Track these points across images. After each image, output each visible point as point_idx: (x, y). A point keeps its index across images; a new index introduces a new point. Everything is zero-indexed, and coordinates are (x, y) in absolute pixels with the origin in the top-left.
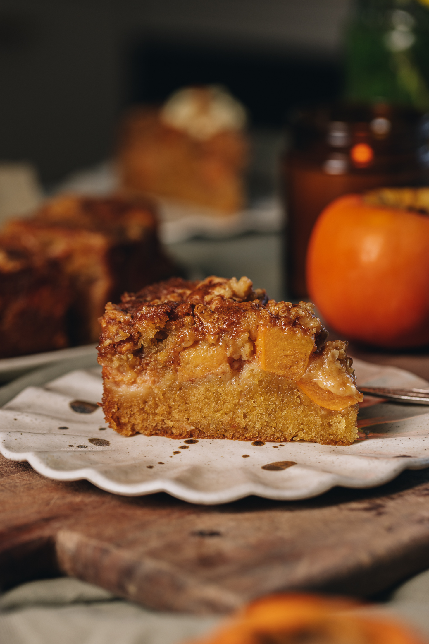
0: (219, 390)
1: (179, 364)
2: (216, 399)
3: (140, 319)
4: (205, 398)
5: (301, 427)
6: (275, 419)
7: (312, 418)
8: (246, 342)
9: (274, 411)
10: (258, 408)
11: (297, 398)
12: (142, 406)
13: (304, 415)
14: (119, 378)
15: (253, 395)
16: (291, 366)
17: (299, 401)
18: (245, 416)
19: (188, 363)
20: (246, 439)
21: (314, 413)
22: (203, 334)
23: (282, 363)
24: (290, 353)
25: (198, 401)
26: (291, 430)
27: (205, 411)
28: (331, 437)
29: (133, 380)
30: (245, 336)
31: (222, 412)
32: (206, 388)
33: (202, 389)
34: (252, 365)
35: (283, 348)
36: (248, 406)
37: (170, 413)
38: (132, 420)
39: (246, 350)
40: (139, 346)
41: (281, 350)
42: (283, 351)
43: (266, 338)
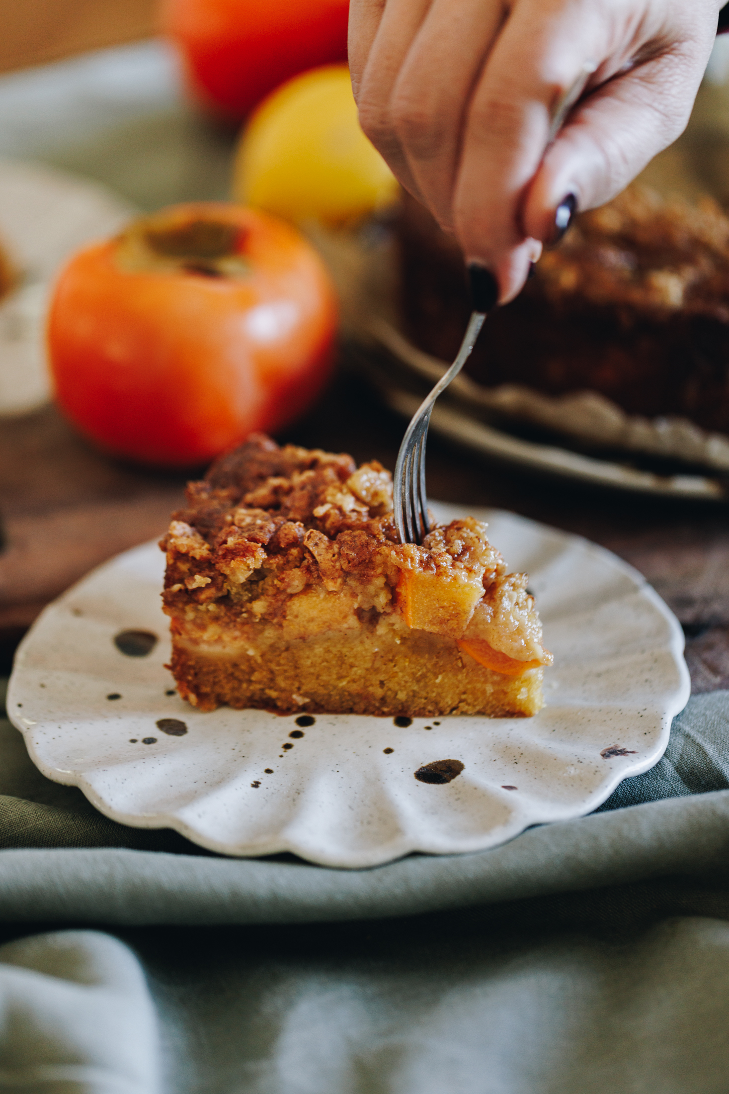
0: (345, 650)
1: (284, 617)
2: (340, 663)
3: (224, 556)
4: (323, 662)
5: (463, 697)
6: (426, 686)
7: (479, 685)
8: (382, 589)
9: (424, 676)
10: (400, 674)
11: (457, 659)
12: (230, 670)
13: (467, 681)
14: (196, 634)
15: (394, 656)
16: (448, 620)
17: (460, 665)
18: (382, 684)
19: (296, 616)
20: (383, 714)
21: (483, 679)
22: (319, 577)
23: (436, 616)
24: (447, 603)
25: (313, 665)
26: (449, 700)
27: (324, 678)
28: (508, 708)
29: (216, 637)
30: (380, 582)
31: (348, 679)
32: (325, 648)
33: (319, 650)
34: (391, 617)
35: (437, 598)
36: (386, 672)
37: (272, 680)
38: (218, 690)
39: (382, 600)
40: (225, 592)
41: (434, 600)
42: (437, 601)
43: (413, 587)
